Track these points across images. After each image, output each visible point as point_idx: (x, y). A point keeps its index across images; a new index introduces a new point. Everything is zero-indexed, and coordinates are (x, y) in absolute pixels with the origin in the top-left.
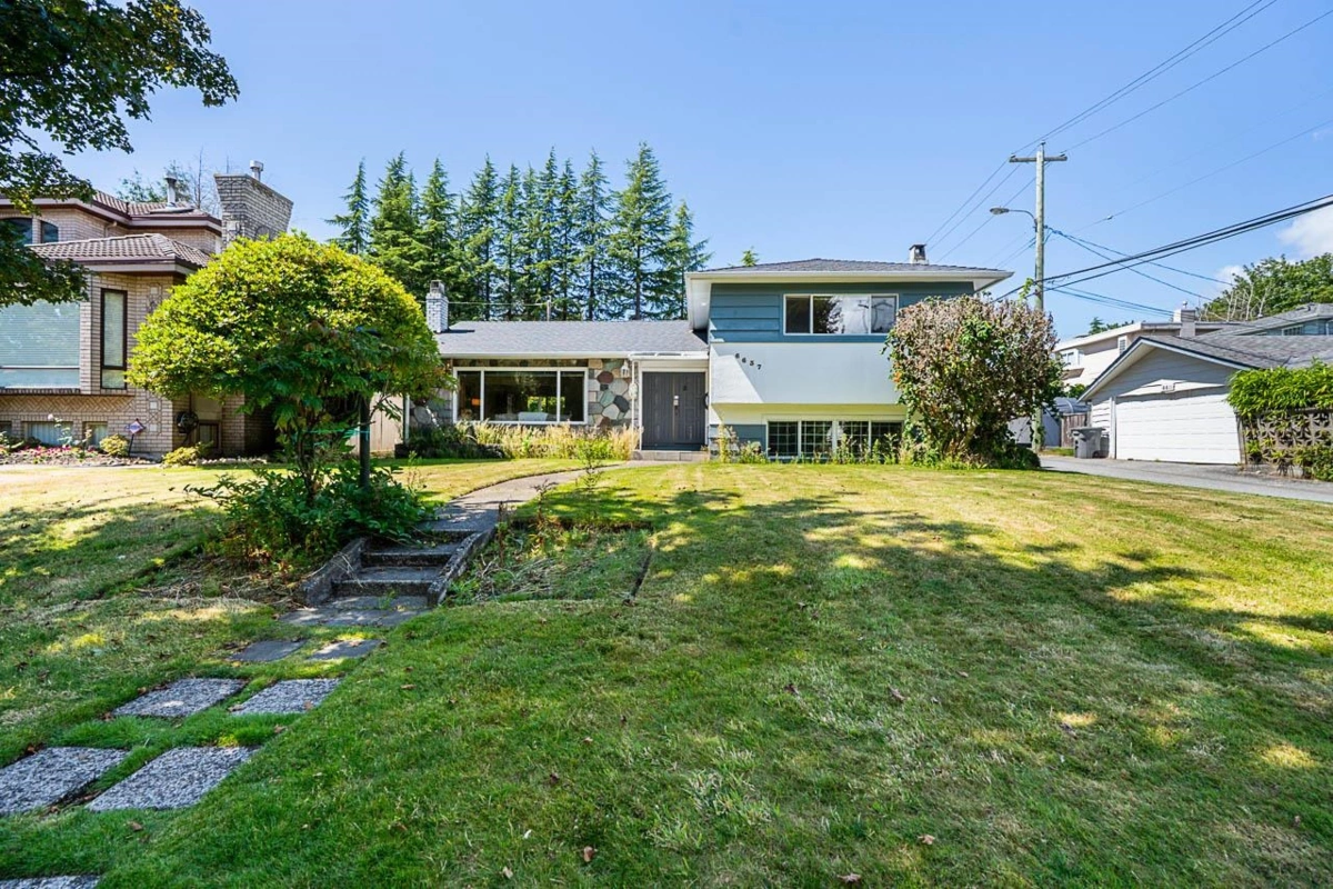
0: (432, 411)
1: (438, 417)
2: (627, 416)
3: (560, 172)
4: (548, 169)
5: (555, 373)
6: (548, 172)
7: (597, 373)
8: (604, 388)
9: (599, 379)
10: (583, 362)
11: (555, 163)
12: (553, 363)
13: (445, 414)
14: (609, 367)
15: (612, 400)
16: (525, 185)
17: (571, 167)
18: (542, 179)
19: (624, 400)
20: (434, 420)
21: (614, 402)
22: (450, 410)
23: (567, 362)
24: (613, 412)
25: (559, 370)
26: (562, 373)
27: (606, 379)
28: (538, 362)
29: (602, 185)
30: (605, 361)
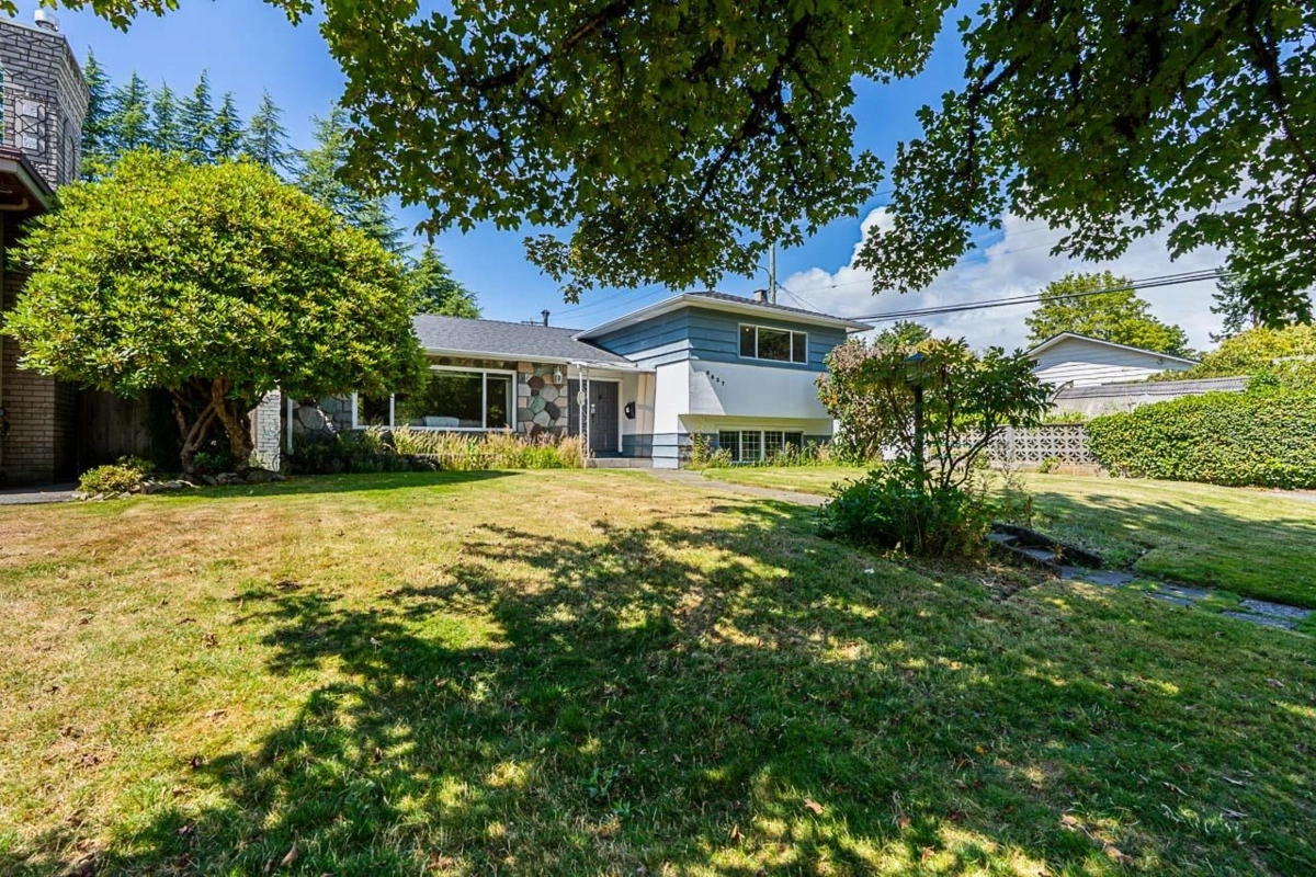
0: (325, 413)
1: (334, 421)
2: (558, 423)
3: (217, 105)
4: (198, 96)
5: (481, 374)
6: (197, 100)
7: (528, 377)
8: (535, 394)
9: (529, 383)
10: (513, 365)
11: (208, 92)
12: (478, 363)
13: (344, 417)
14: (540, 372)
15: (543, 406)
16: (155, 107)
17: (233, 104)
18: (188, 107)
19: (555, 407)
20: (329, 424)
21: (545, 409)
22: (351, 412)
23: (493, 364)
24: (543, 418)
25: (485, 371)
26: (488, 375)
27: (536, 384)
28: (460, 361)
29: (278, 137)
30: (536, 365)
